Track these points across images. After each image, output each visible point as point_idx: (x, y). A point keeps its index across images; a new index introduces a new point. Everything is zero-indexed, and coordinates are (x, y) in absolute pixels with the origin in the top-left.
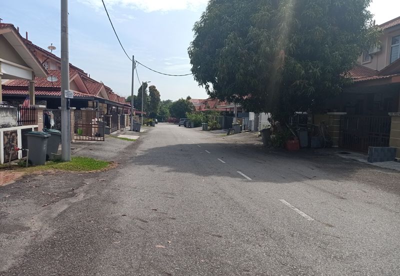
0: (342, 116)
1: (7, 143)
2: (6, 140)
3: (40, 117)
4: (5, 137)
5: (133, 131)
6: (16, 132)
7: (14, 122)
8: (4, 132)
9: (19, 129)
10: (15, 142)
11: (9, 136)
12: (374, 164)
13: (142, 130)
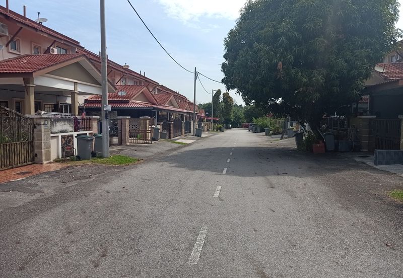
0: (370, 119)
1: (64, 144)
2: (64, 142)
3: (95, 125)
4: (63, 140)
5: (196, 135)
6: (72, 136)
7: (71, 129)
8: (62, 136)
9: (75, 134)
10: (71, 143)
11: (66, 139)
12: (378, 167)
13: (203, 135)
